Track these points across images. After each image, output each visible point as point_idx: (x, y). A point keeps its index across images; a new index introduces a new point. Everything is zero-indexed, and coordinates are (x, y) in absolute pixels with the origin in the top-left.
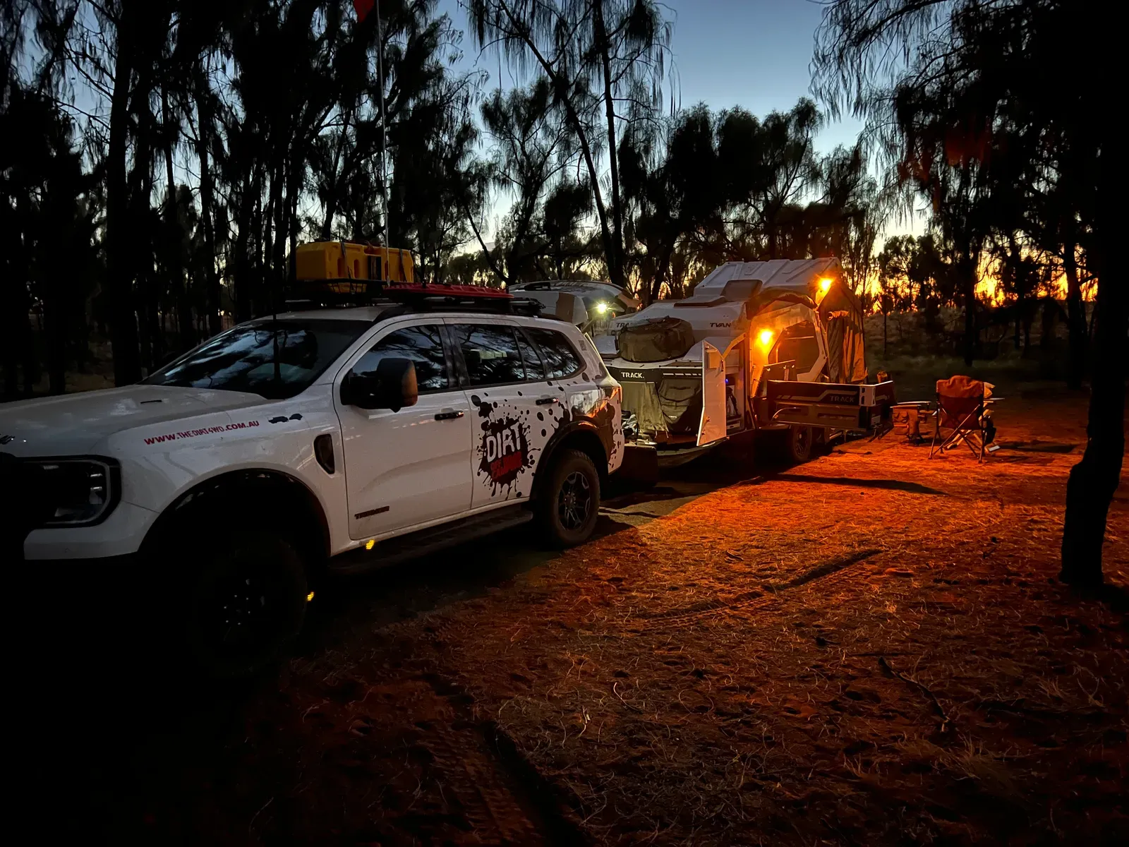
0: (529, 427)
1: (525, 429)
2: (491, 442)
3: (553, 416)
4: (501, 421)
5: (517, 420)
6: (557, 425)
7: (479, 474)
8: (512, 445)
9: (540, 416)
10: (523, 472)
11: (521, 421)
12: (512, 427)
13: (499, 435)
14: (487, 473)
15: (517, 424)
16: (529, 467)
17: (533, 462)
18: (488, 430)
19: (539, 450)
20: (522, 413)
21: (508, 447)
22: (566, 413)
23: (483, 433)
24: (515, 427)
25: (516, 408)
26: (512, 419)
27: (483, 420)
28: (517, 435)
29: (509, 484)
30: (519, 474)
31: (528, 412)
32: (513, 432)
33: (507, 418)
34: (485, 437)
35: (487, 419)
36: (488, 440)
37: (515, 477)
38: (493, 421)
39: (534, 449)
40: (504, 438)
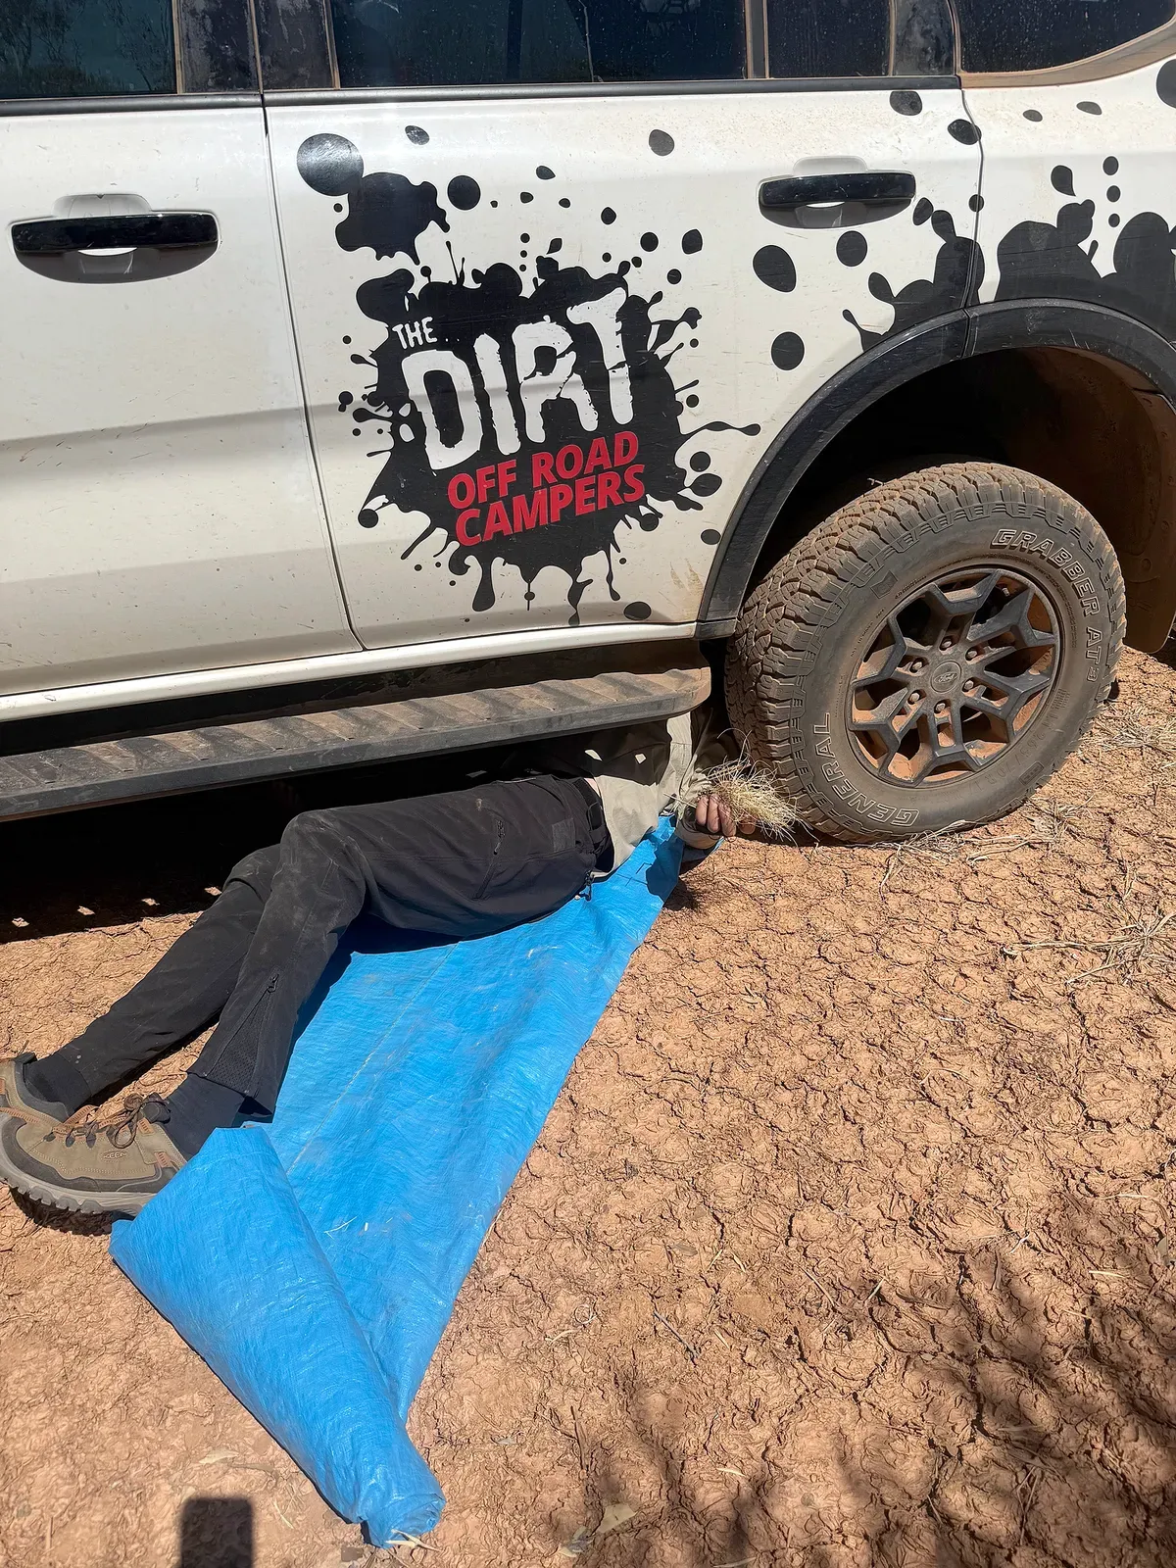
0: (692, 316)
1: (667, 328)
2: (438, 383)
3: (866, 268)
4: (500, 278)
5: (616, 281)
6: (880, 316)
7: (368, 519)
8: (581, 397)
9: (775, 269)
10: (650, 522)
11: (641, 284)
12: (577, 314)
13: (486, 347)
14: (420, 520)
15: (616, 298)
16: (684, 504)
17: (709, 485)
18: (411, 318)
19: (753, 430)
20: (649, 242)
21: (559, 412)
22: (959, 257)
23: (373, 333)
24: (601, 315)
25: (608, 216)
26: (578, 273)
27: (370, 266)
28: (613, 351)
29: (574, 569)
30: (626, 532)
31: (692, 242)
32: (585, 339)
33: (546, 265)
34: (389, 357)
35: (401, 260)
36: (415, 370)
37: (605, 541)
38: (444, 275)
39: (718, 426)
40: (525, 363)
